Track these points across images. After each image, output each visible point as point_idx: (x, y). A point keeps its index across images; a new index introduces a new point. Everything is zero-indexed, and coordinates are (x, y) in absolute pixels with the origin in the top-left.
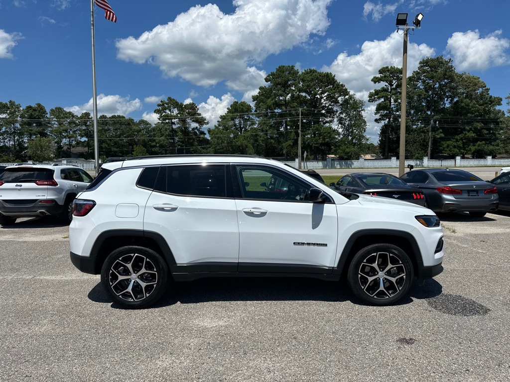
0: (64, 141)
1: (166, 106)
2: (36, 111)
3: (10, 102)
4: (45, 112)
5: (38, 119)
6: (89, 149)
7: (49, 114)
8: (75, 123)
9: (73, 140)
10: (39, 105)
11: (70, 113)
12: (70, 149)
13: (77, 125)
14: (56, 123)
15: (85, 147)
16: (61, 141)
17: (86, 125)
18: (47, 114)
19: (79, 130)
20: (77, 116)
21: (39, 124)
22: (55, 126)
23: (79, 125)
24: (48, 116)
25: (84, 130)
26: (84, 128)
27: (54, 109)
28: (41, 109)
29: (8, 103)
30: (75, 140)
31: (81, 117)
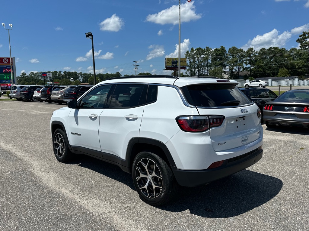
0: (235, 68)
1: (307, 35)
2: (220, 51)
3: (207, 47)
4: (225, 51)
5: (220, 56)
6: (251, 72)
7: (228, 52)
8: (242, 56)
9: (240, 67)
10: (222, 47)
11: (240, 50)
12: (239, 73)
13: (244, 57)
14: (231, 57)
15: (248, 71)
16: (233, 69)
17: (250, 57)
18: (226, 52)
19: (245, 60)
20: (245, 51)
21: (221, 59)
22: (231, 59)
23: (245, 57)
24: (227, 53)
25: (249, 60)
26: (248, 58)
27: (231, 48)
28: (223, 50)
29: (206, 49)
30: (242, 67)
31: (247, 52)
